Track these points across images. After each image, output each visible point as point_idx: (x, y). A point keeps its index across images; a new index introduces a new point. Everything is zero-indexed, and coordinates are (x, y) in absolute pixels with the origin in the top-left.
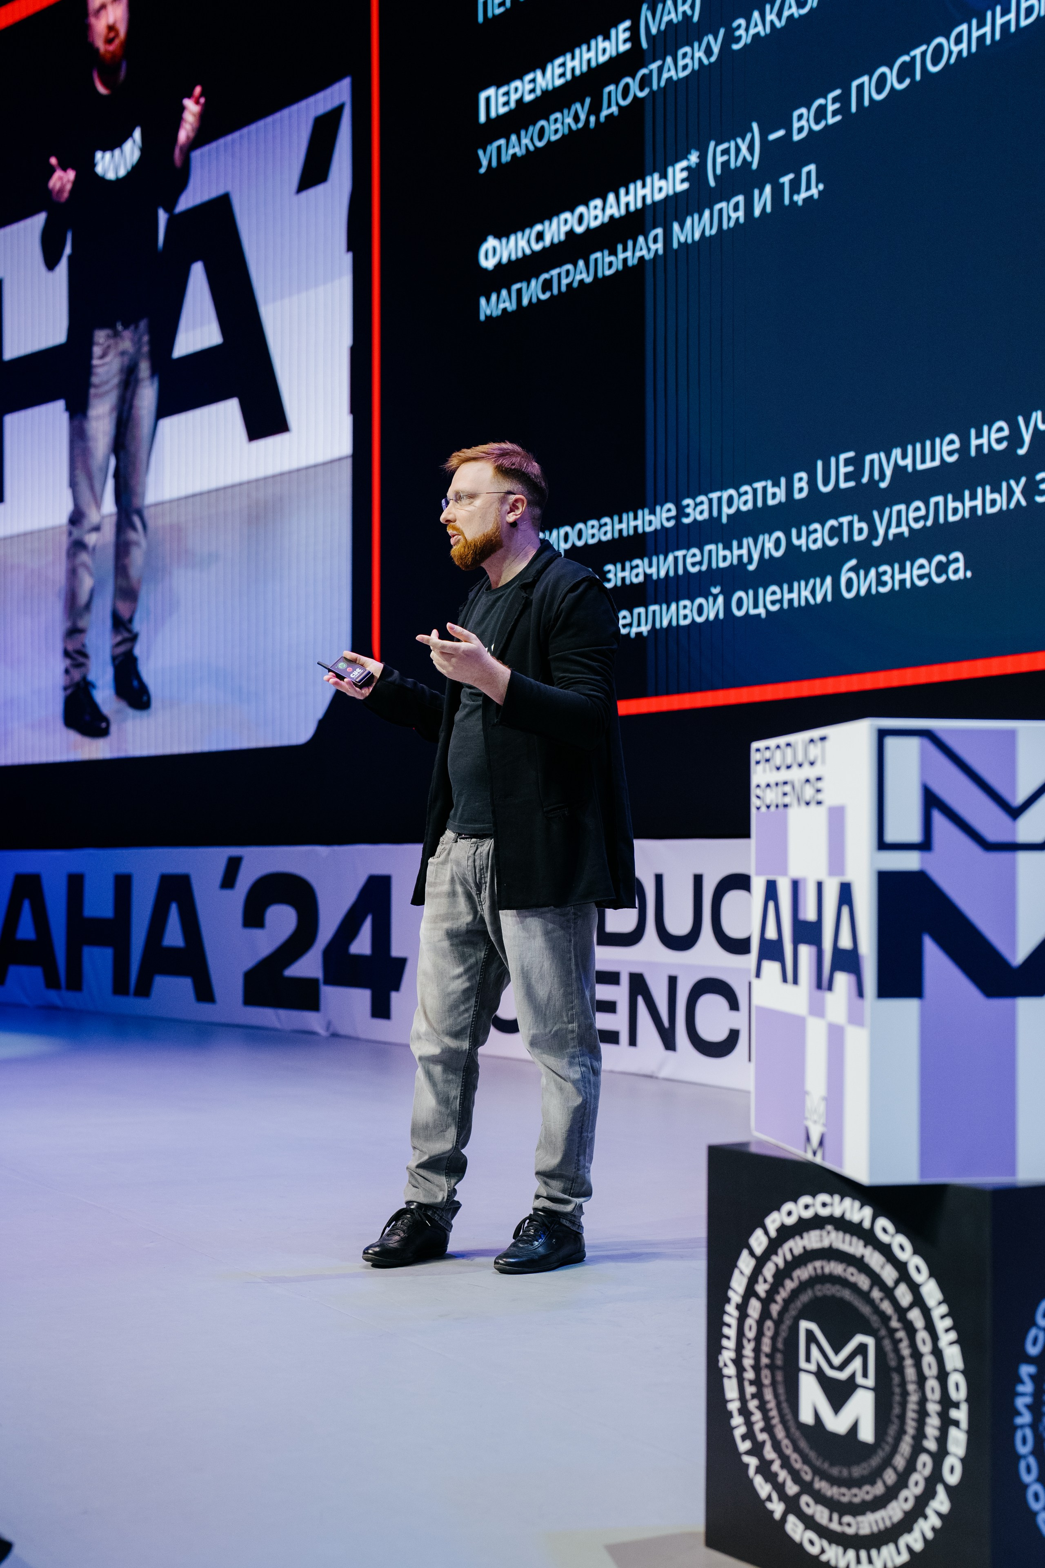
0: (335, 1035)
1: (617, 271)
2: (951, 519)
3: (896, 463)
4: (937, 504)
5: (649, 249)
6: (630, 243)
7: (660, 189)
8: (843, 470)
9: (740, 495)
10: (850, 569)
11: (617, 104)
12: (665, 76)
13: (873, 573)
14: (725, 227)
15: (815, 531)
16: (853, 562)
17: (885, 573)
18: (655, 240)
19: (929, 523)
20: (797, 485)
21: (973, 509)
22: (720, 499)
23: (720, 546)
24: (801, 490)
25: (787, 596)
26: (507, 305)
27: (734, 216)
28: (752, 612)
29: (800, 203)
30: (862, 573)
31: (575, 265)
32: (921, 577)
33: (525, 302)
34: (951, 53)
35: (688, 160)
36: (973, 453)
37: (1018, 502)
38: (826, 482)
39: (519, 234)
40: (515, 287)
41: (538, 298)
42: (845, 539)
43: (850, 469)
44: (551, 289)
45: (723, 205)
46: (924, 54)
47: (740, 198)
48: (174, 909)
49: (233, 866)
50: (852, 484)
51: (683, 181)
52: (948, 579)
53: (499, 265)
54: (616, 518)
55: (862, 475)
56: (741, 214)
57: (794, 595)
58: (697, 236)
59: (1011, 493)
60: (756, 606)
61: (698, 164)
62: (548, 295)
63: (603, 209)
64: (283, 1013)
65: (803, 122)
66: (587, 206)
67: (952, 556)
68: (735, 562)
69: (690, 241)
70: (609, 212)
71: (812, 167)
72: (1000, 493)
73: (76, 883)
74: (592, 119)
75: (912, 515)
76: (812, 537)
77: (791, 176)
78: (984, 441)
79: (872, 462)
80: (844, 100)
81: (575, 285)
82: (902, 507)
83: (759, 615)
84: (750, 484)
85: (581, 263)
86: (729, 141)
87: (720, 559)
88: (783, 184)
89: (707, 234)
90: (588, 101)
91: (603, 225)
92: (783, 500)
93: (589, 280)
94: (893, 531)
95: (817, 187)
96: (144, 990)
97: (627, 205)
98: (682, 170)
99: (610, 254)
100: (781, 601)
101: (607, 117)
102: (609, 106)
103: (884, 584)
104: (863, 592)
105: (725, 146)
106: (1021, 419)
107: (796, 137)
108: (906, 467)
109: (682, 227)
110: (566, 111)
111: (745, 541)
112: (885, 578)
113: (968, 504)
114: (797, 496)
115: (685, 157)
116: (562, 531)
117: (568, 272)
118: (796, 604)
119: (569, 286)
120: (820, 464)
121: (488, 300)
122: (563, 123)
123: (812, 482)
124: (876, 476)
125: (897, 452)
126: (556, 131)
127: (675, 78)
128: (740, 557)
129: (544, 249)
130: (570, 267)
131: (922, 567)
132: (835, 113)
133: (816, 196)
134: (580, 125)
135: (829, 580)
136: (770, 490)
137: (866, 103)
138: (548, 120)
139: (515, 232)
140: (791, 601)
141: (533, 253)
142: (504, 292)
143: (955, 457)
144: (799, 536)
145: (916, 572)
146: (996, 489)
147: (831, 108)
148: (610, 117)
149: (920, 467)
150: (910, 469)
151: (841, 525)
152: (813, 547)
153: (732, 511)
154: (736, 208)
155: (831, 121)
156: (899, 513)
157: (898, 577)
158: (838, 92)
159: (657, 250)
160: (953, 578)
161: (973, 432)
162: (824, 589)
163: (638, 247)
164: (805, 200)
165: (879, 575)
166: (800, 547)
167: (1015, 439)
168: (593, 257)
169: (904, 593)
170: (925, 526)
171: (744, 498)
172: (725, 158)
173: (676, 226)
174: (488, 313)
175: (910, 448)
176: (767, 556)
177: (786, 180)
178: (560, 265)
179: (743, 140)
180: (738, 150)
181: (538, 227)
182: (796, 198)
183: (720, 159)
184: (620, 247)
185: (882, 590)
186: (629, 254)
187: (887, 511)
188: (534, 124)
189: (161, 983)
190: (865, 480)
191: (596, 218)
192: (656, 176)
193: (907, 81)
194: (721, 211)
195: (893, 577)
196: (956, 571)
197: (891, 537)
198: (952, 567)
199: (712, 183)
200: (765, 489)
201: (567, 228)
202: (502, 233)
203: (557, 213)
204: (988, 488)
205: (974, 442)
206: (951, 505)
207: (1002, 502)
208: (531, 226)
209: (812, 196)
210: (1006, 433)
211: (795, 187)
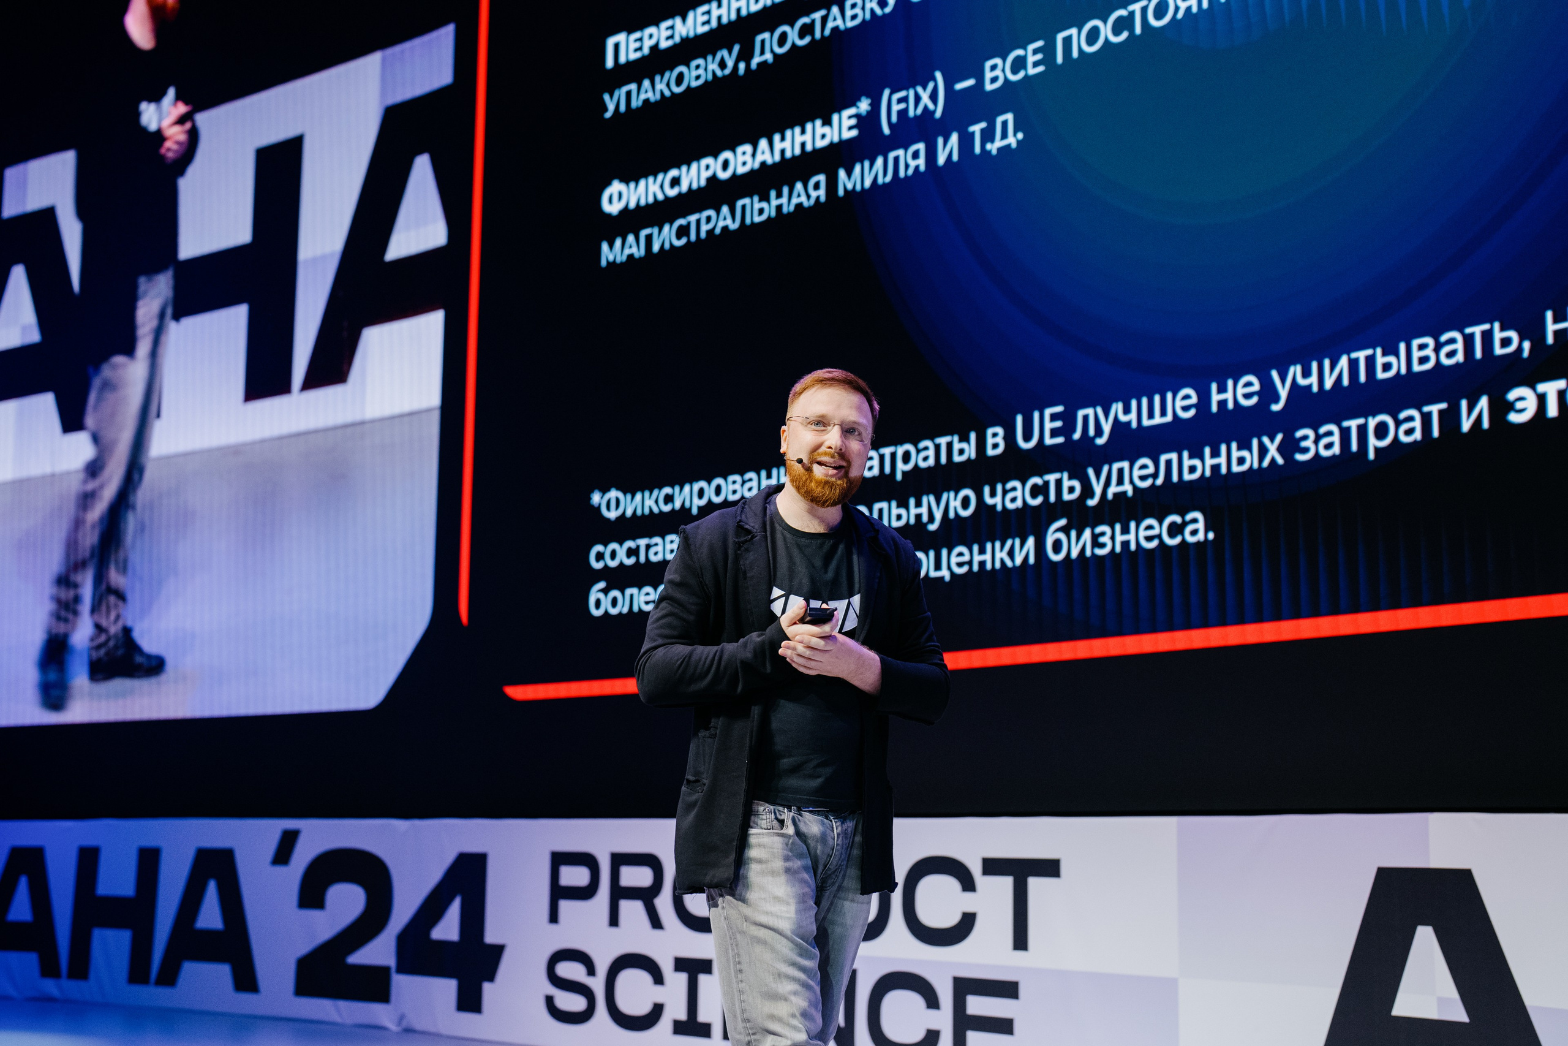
0: (409, 1031)
1: (769, 218)
2: (1187, 477)
3: (1116, 418)
4: (1169, 463)
5: (808, 197)
6: (786, 190)
7: (823, 136)
8: (1049, 425)
9: (918, 451)
10: (1057, 530)
11: (772, 51)
12: (830, 25)
13: (1087, 534)
14: (902, 174)
15: (1014, 489)
16: (1062, 522)
17: (1103, 534)
18: (817, 186)
19: (1159, 481)
20: (990, 441)
21: (1216, 468)
22: (893, 456)
23: (894, 504)
24: (995, 446)
25: (977, 558)
26: (634, 250)
27: (913, 164)
28: (933, 574)
29: (994, 152)
30: (1073, 534)
31: (718, 212)
32: (1149, 539)
33: (656, 248)
34: (1177, 9)
35: (858, 107)
36: (1214, 408)
37: (1273, 460)
38: (1027, 437)
39: (651, 179)
40: (644, 233)
41: (671, 244)
42: (1052, 498)
43: (1058, 424)
44: (688, 235)
45: (900, 152)
46: (1144, 10)
47: (921, 146)
48: (212, 888)
49: (288, 841)
50: (1060, 440)
51: (850, 128)
52: (1184, 541)
53: (625, 211)
54: (763, 473)
55: (1074, 430)
56: (921, 162)
57: (987, 557)
58: (868, 184)
59: (1263, 451)
60: (938, 567)
61: (868, 113)
62: (684, 241)
63: (754, 155)
64: (342, 1004)
65: (998, 72)
66: (734, 151)
67: (1189, 517)
68: (912, 521)
69: (858, 188)
70: (760, 158)
71: (1009, 117)
72: (1250, 450)
73: (88, 859)
74: (742, 66)
75: (1136, 473)
76: (1010, 496)
77: (983, 125)
78: (1229, 395)
79: (1086, 418)
80: (1048, 51)
81: (718, 231)
82: (1125, 465)
83: (942, 578)
84: (932, 439)
85: (725, 209)
86: (907, 89)
87: (894, 518)
88: (973, 134)
89: (880, 181)
90: (736, 48)
91: (752, 172)
92: (973, 456)
93: (734, 226)
94: (1113, 490)
95: (1015, 135)
96: (169, 977)
97: (783, 152)
98: (850, 117)
99: (760, 200)
100: (970, 563)
101: (759, 65)
102: (762, 52)
103: (1103, 546)
104: (1074, 554)
105: (902, 94)
106: (1275, 374)
107: (989, 87)
108: (1129, 423)
109: (849, 173)
110: (710, 58)
111: (925, 499)
112: (1102, 540)
113: (1209, 462)
114: (990, 452)
115: (853, 103)
116: (696, 486)
117: (709, 219)
118: (989, 566)
119: (710, 233)
120: (1019, 419)
121: (611, 246)
122: (706, 69)
123: (1010, 437)
124: (1092, 432)
125: (1117, 407)
126: (698, 77)
127: (842, 27)
128: (918, 517)
129: (680, 195)
130: (711, 212)
131: (1150, 527)
132: (1036, 64)
133: (1014, 145)
134: (727, 71)
135: (1031, 542)
136: (957, 446)
137: (1075, 54)
138: (688, 66)
139: (646, 176)
140: (982, 564)
141: (667, 199)
142: (631, 238)
143: (1192, 412)
144: (993, 494)
145: (1142, 533)
146: (1245, 445)
147: (1031, 59)
148: (763, 65)
149: (1146, 422)
150: (1134, 425)
151: (1047, 483)
152: (1010, 506)
153: (909, 467)
154: (916, 155)
155: (1032, 71)
156: (1121, 471)
157: (1119, 538)
158: (1040, 43)
159: (818, 198)
160: (1190, 539)
161: (1214, 387)
162: (1025, 551)
163: (795, 194)
164: (999, 150)
165: (1095, 538)
166: (994, 506)
167: (1268, 393)
168: (740, 203)
169: (1128, 557)
170: (1153, 485)
171: (923, 454)
172: (902, 106)
173: (842, 173)
174: (611, 258)
175: (1134, 403)
176: (952, 515)
177: (977, 129)
178: (700, 210)
179: (925, 88)
180: (918, 99)
181: (673, 173)
182: (989, 146)
183: (896, 108)
184: (773, 194)
185: (1100, 552)
186: (784, 200)
187: (1106, 468)
188: (672, 69)
189: (193, 971)
190: (1077, 436)
191: (744, 164)
192: (818, 122)
193: (1125, 35)
194: (896, 159)
195: (1113, 538)
196: (1194, 532)
197: (1110, 496)
198: (1189, 529)
199: (886, 130)
200: (950, 445)
201: (709, 173)
202: (630, 176)
203: (698, 158)
204: (1234, 445)
205: (1216, 398)
206: (1187, 462)
207: (1251, 459)
208: (665, 171)
209: (1009, 146)
210: (1256, 387)
211: (988, 135)
